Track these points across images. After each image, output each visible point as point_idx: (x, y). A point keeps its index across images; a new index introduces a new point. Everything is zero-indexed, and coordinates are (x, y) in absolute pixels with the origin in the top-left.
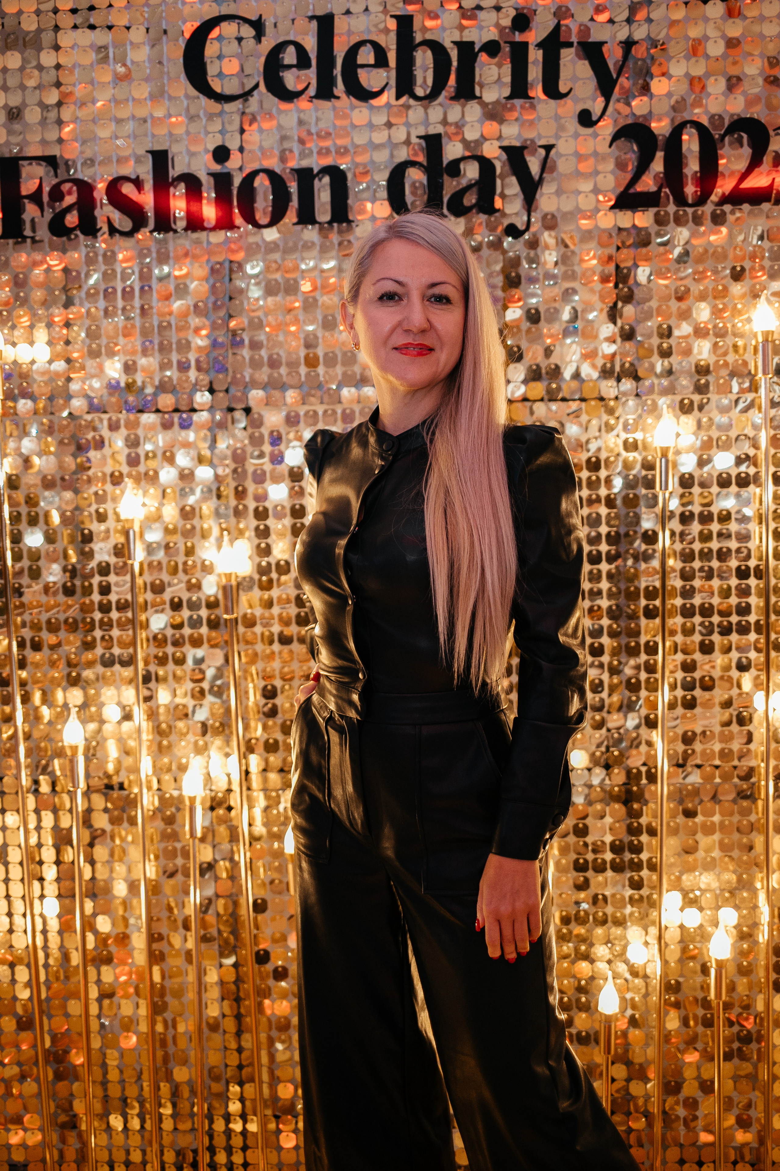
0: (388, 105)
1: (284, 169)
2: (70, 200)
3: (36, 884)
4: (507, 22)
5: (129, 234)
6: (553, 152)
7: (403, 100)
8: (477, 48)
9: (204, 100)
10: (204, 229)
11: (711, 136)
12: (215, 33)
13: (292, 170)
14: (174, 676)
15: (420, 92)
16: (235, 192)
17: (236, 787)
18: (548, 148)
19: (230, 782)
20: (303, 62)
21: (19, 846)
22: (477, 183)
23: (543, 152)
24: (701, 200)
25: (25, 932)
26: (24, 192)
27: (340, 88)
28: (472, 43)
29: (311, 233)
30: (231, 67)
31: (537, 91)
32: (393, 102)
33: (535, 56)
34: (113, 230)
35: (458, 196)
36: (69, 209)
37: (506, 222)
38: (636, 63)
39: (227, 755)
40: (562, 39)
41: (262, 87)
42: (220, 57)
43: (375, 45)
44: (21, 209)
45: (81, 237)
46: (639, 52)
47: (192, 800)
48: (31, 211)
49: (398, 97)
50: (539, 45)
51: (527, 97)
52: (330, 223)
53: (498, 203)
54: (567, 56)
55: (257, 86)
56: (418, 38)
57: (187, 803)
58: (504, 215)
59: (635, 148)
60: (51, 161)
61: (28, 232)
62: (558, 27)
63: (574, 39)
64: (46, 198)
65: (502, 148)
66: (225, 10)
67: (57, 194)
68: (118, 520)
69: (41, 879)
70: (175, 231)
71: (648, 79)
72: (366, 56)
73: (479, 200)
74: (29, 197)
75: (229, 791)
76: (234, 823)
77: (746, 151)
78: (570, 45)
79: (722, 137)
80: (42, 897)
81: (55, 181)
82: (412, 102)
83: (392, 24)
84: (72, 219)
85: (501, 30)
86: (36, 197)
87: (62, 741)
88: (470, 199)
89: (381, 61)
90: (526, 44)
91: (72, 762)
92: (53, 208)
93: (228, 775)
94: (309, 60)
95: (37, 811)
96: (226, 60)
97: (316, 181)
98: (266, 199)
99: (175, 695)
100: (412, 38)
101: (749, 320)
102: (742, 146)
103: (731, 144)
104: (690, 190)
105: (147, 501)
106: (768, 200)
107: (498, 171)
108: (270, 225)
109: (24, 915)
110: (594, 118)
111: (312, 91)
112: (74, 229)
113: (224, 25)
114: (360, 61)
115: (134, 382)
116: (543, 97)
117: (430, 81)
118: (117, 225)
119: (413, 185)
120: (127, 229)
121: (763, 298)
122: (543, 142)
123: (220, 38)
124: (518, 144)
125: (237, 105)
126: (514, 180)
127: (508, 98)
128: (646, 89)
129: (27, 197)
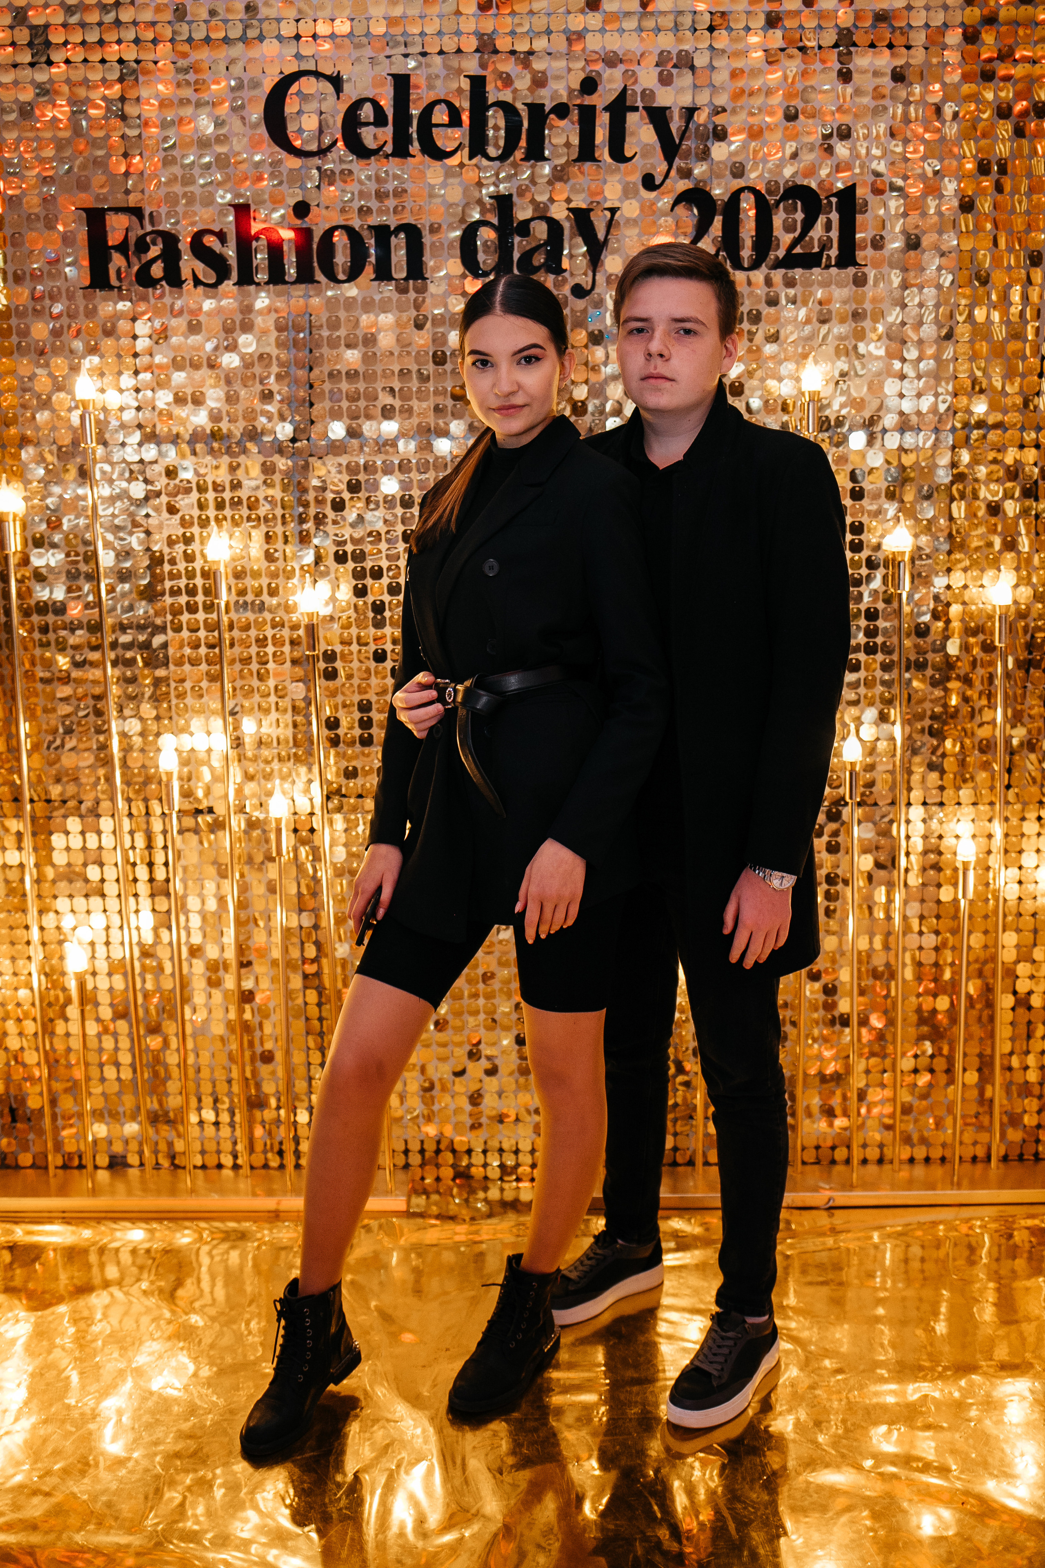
0: (462, 165)
1: (362, 226)
2: (155, 251)
3: (132, 900)
4: (576, 85)
5: (214, 286)
6: (618, 214)
7: (474, 161)
8: (547, 109)
9: (283, 155)
10: (285, 283)
11: (766, 201)
12: (294, 89)
13: (370, 227)
14: (259, 706)
15: (492, 151)
16: (315, 246)
17: (318, 811)
18: (613, 211)
19: (312, 807)
20: (380, 119)
21: (116, 865)
22: (546, 243)
23: (608, 214)
24: (755, 265)
25: (122, 943)
26: (110, 243)
27: (415, 147)
28: (543, 105)
29: (389, 289)
30: (310, 123)
31: (604, 154)
32: (466, 161)
33: (603, 120)
34: (197, 282)
35: (527, 256)
36: (154, 260)
37: (572, 282)
38: (697, 129)
39: (310, 781)
40: (628, 103)
41: (340, 144)
42: (300, 113)
43: (450, 105)
44: (108, 259)
45: (167, 287)
46: (701, 117)
47: (278, 821)
48: (117, 260)
49: (471, 158)
50: (606, 109)
51: (594, 160)
52: (406, 279)
53: (565, 264)
54: (632, 118)
55: (334, 143)
56: (491, 100)
57: (274, 825)
58: (572, 274)
59: (695, 211)
60: (137, 212)
61: (114, 281)
62: (625, 89)
63: (640, 104)
64: (132, 248)
65: (570, 209)
66: (305, 66)
67: (142, 246)
68: (206, 561)
69: (136, 895)
70: (258, 284)
71: (709, 144)
72: (440, 115)
73: (546, 260)
74: (117, 248)
75: (312, 814)
76: (316, 843)
77: (799, 216)
78: (636, 109)
79: (778, 203)
80: (137, 911)
81: (141, 232)
82: (485, 162)
83: (466, 84)
84: (157, 270)
85: (571, 91)
86: (123, 248)
87: (157, 767)
88: (539, 259)
89: (455, 120)
90: (594, 107)
91: (168, 785)
92: (140, 260)
93: (311, 800)
94: (386, 117)
95: (132, 833)
96: (305, 116)
97: (393, 238)
98: (344, 254)
99: (260, 725)
100: (486, 99)
101: (798, 380)
102: (796, 210)
103: (786, 210)
104: (746, 253)
105: (233, 543)
106: (818, 265)
107: (567, 233)
108: (348, 281)
109: (121, 928)
110: (657, 182)
111: (389, 149)
112: (160, 280)
113: (303, 80)
114: (434, 120)
115: (220, 429)
116: (609, 160)
117: (502, 143)
118: (201, 277)
119: (485, 244)
120: (212, 281)
121: (811, 358)
122: (608, 205)
123: (299, 93)
124: (584, 206)
125: (317, 161)
126: (579, 240)
127: (575, 161)
128: (705, 155)
129: (114, 247)
